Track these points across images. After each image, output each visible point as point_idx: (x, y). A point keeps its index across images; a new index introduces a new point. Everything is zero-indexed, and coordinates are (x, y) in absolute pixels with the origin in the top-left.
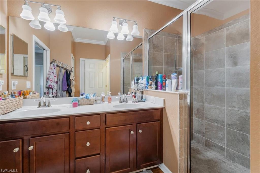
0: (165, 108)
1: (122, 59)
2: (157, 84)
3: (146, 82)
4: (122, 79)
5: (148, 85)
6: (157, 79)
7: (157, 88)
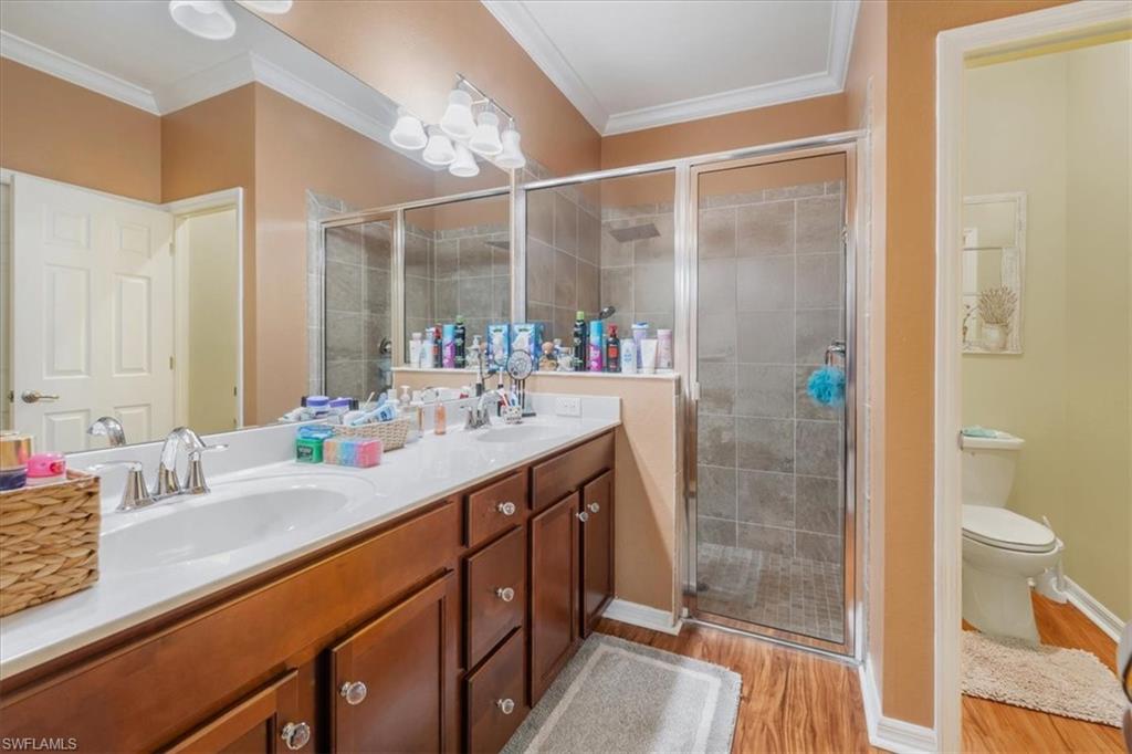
0: (621, 426)
1: (315, 226)
2: (582, 351)
3: (533, 345)
4: (315, 326)
5: (541, 355)
6: (583, 335)
7: (583, 367)
